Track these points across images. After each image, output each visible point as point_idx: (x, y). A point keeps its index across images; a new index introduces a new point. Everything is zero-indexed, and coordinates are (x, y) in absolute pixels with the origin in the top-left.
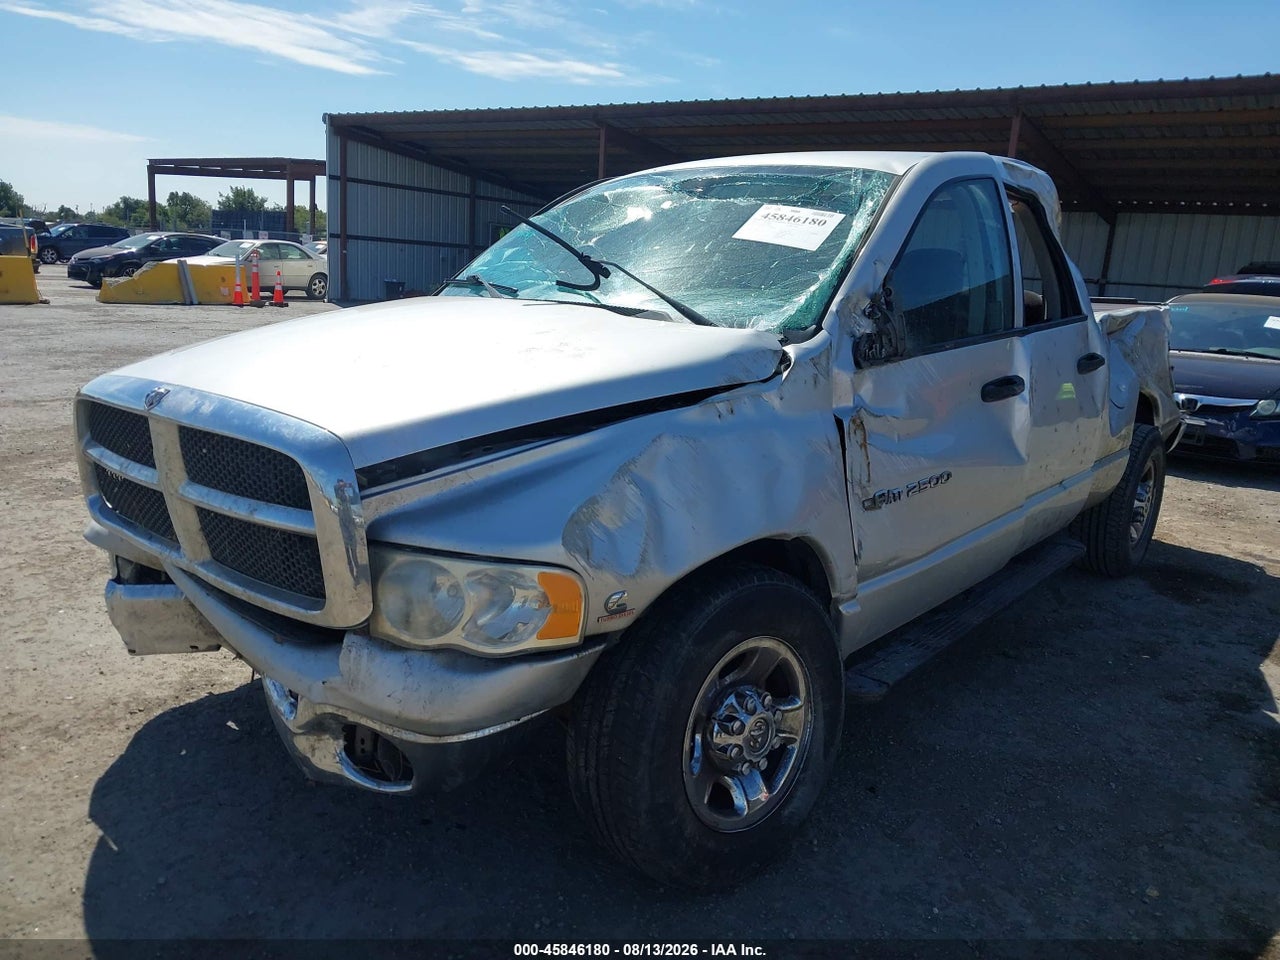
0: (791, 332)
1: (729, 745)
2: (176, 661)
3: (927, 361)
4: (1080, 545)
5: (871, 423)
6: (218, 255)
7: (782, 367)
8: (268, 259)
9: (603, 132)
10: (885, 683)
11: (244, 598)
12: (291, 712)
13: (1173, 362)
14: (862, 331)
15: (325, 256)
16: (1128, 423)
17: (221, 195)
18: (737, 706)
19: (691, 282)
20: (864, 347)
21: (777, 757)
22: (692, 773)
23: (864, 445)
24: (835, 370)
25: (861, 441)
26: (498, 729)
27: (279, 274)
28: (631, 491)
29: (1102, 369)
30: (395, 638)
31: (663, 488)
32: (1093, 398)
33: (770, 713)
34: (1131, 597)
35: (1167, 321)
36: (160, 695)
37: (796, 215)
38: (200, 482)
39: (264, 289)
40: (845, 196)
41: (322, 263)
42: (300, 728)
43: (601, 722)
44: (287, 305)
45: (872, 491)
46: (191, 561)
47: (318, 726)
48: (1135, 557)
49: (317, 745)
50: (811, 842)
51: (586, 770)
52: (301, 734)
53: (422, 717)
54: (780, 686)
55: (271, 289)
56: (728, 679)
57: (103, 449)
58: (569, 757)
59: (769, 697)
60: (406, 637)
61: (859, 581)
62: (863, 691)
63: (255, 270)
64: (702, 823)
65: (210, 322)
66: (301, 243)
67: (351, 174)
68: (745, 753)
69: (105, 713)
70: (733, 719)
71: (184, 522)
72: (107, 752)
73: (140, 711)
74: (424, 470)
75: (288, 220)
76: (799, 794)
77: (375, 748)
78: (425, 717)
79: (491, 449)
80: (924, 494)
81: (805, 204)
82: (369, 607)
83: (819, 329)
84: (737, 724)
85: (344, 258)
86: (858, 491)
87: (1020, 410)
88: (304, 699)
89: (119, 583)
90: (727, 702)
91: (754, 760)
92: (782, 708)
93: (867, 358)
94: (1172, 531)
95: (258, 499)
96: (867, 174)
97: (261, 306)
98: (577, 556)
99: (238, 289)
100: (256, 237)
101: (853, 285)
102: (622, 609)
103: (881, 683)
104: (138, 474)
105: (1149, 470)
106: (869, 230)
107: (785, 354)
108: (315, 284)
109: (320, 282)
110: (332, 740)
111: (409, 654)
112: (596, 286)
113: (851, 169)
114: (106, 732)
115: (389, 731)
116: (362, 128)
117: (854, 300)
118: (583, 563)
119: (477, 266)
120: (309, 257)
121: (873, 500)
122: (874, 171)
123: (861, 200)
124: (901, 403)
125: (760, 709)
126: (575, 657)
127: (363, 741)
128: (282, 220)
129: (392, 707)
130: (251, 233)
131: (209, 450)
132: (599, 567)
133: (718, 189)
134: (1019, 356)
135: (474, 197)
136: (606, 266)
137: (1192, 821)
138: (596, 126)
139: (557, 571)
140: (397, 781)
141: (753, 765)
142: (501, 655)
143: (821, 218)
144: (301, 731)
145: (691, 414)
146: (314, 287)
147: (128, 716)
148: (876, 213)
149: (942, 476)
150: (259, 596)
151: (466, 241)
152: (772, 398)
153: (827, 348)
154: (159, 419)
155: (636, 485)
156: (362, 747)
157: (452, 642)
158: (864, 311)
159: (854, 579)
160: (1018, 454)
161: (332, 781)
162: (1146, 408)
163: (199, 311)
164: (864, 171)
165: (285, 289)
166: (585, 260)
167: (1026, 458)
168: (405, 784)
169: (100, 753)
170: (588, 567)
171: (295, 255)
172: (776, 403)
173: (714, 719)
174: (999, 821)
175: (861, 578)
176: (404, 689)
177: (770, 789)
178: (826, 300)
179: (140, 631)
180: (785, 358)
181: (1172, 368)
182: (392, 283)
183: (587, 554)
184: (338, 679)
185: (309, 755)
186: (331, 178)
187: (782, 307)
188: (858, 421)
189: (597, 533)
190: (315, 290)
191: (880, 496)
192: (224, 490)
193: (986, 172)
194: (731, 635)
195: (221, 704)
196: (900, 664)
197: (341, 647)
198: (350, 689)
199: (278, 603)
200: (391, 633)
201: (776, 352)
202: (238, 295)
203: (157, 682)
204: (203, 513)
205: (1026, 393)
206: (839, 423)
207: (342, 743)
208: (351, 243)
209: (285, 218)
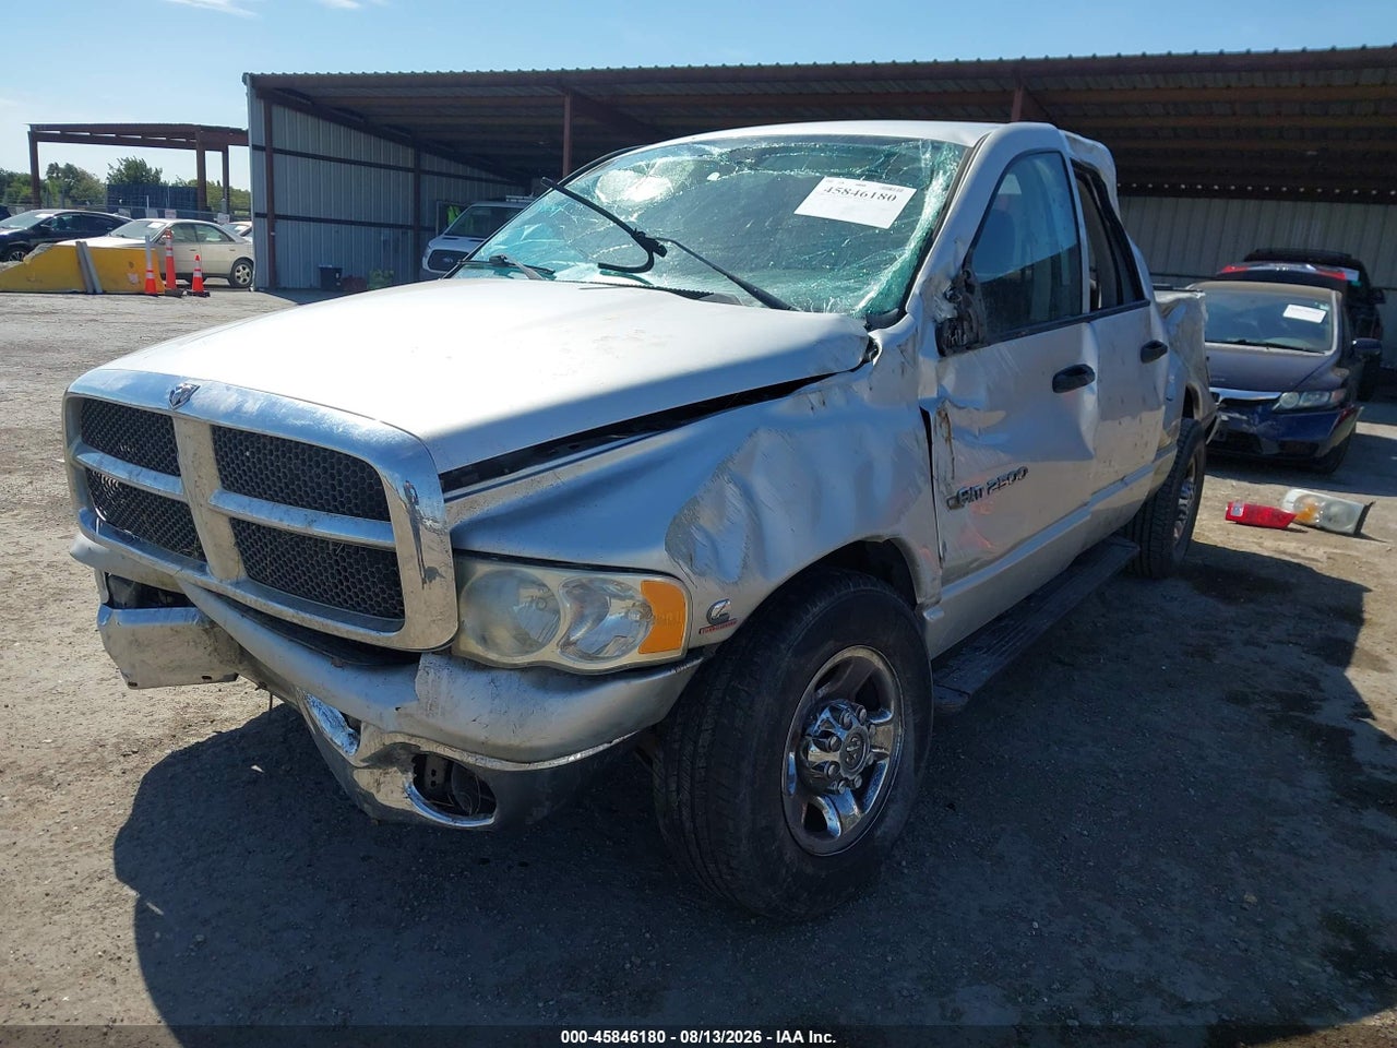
0: (874, 319)
1: (826, 763)
2: (165, 696)
3: (1003, 349)
4: (1133, 544)
5: (955, 416)
6: (123, 236)
7: (870, 355)
8: (181, 241)
9: (568, 100)
10: (964, 692)
11: (295, 621)
12: (351, 744)
13: (1208, 354)
14: (943, 316)
15: (250, 239)
16: (1177, 417)
17: (112, 167)
18: (832, 720)
19: (755, 261)
20: (947, 334)
21: (869, 773)
22: (790, 795)
23: (948, 440)
24: (921, 358)
25: (946, 435)
26: (590, 752)
27: (197, 258)
28: (731, 491)
29: (1164, 358)
30: (482, 657)
31: (761, 485)
32: (1155, 388)
33: (865, 728)
34: (1176, 599)
35: (1203, 308)
36: (153, 734)
37: (862, 190)
38: (239, 491)
39: (180, 276)
40: (914, 169)
41: (247, 248)
42: (363, 761)
43: (696, 743)
44: (208, 295)
45: (957, 488)
46: (221, 581)
47: (384, 759)
48: (1177, 556)
49: (382, 780)
50: (900, 864)
51: (678, 794)
52: (364, 768)
53: (512, 742)
54: (870, 697)
55: (188, 277)
56: (821, 692)
57: (102, 454)
58: (657, 782)
59: (864, 711)
60: (493, 656)
61: (943, 584)
62: (944, 702)
63: (169, 254)
64: (800, 847)
65: (121, 314)
66: (216, 222)
67: (277, 144)
68: (841, 771)
69: (93, 756)
70: (827, 735)
71: (215, 536)
72: (104, 800)
73: (134, 752)
74: (507, 471)
75: (199, 195)
76: (890, 812)
77: (447, 778)
78: (515, 741)
79: (577, 446)
80: (1003, 490)
81: (870, 177)
82: (454, 626)
83: (902, 313)
84: (834, 740)
85: (272, 241)
86: (943, 488)
87: (1088, 398)
88: (371, 729)
89: (114, 607)
90: (824, 716)
91: (850, 778)
92: (876, 722)
93: (950, 346)
94: (1203, 530)
95: (316, 509)
96: (937, 146)
97: (179, 296)
98: (681, 562)
99: (150, 276)
100: (162, 215)
101: (933, 267)
102: (723, 620)
103: (961, 693)
104: (151, 482)
105: (1191, 466)
106: (946, 207)
107: (871, 341)
108: (238, 271)
109: (244, 269)
110: (400, 774)
111: (494, 674)
112: (649, 266)
113: (917, 140)
114: (99, 778)
115: (470, 760)
116: (291, 91)
117: (936, 283)
118: (686, 569)
119: (496, 245)
120: (231, 240)
121: (957, 498)
122: (943, 143)
123: (932, 174)
124: (981, 395)
125: (856, 724)
126: (673, 672)
127: (434, 773)
128: (191, 196)
129: (478, 733)
130: (155, 211)
131: (252, 453)
132: (702, 574)
133: (771, 159)
134: (1088, 345)
135: (418, 171)
136: (661, 243)
137: (1276, 825)
138: (560, 93)
139: (658, 579)
140: (475, 816)
141: (848, 783)
142: (599, 671)
143: (890, 193)
144: (366, 764)
145: (782, 406)
146: (237, 274)
147: (121, 759)
148: (951, 189)
149: (1019, 472)
150: (317, 618)
151: (410, 222)
152: (862, 388)
153: (913, 334)
154: (187, 419)
155: (735, 484)
156: (434, 779)
157: (546, 659)
158: (945, 294)
159: (938, 582)
160: (1087, 450)
161: (400, 818)
162: (1190, 399)
163: (106, 301)
164: (933, 142)
165: (205, 276)
166: (639, 237)
167: (1093, 452)
168: (485, 818)
169: (98, 802)
170: (691, 574)
171: (213, 237)
172: (866, 395)
173: (809, 735)
174: (1085, 832)
175: (946, 581)
176: (491, 712)
177: (862, 807)
178: (907, 282)
179: (143, 661)
180: (871, 345)
181: (1208, 358)
182: (326, 268)
183: (690, 560)
184: (414, 704)
185: (373, 791)
186: (255, 148)
187: (860, 289)
188: (943, 414)
189: (699, 537)
190: (239, 277)
191: (963, 494)
192: (271, 499)
193: (1054, 146)
194: (830, 645)
195: (226, 742)
196: (978, 672)
197: (417, 670)
198: (428, 715)
199: (340, 625)
200: (476, 652)
201: (862, 338)
202: (151, 283)
203: (147, 720)
204: (239, 525)
205: (1094, 384)
206: (925, 416)
207: (411, 776)
208: (280, 224)
209: (196, 194)
